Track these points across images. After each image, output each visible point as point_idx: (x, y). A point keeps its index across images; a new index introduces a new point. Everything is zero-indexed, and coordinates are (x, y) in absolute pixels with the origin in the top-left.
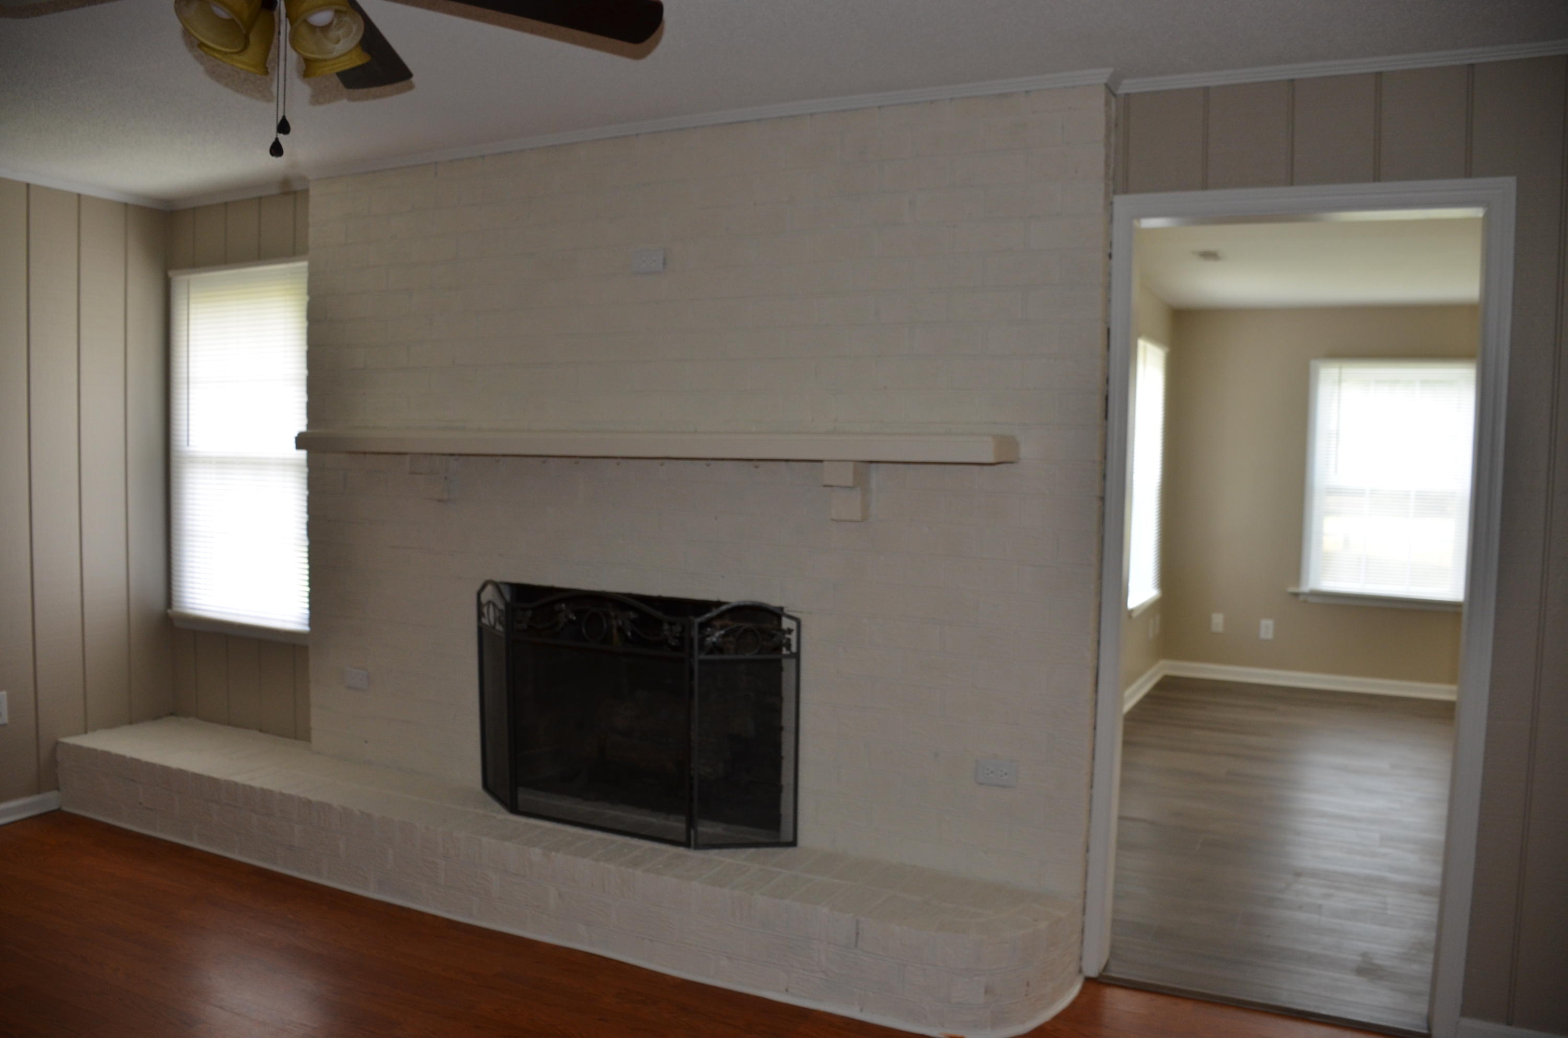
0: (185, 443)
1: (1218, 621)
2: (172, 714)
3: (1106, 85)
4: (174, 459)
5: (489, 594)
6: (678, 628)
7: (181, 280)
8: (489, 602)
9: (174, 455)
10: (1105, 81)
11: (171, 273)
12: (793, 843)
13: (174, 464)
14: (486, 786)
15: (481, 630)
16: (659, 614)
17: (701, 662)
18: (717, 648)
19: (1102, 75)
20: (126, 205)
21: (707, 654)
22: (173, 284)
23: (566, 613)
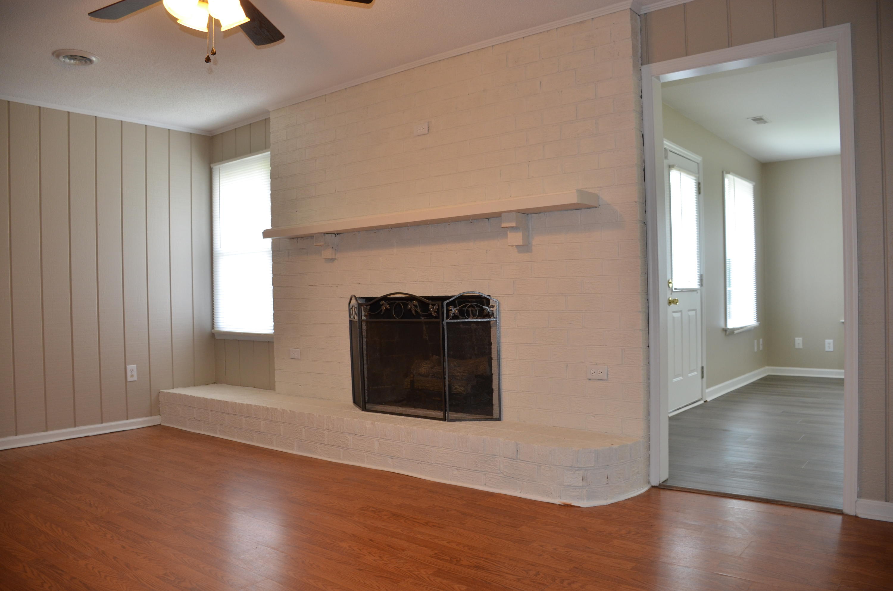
0: (219, 247)
1: (799, 342)
2: (215, 383)
3: (630, 9)
4: (214, 255)
5: (353, 301)
6: (436, 307)
7: (216, 168)
8: (353, 306)
9: (214, 253)
10: (629, 7)
11: (212, 165)
12: (499, 419)
13: (214, 258)
14: (355, 402)
15: (351, 322)
16: (429, 302)
17: (447, 323)
18: (455, 317)
19: (627, 4)
20: (191, 133)
21: (451, 319)
22: (213, 170)
23: (385, 306)
